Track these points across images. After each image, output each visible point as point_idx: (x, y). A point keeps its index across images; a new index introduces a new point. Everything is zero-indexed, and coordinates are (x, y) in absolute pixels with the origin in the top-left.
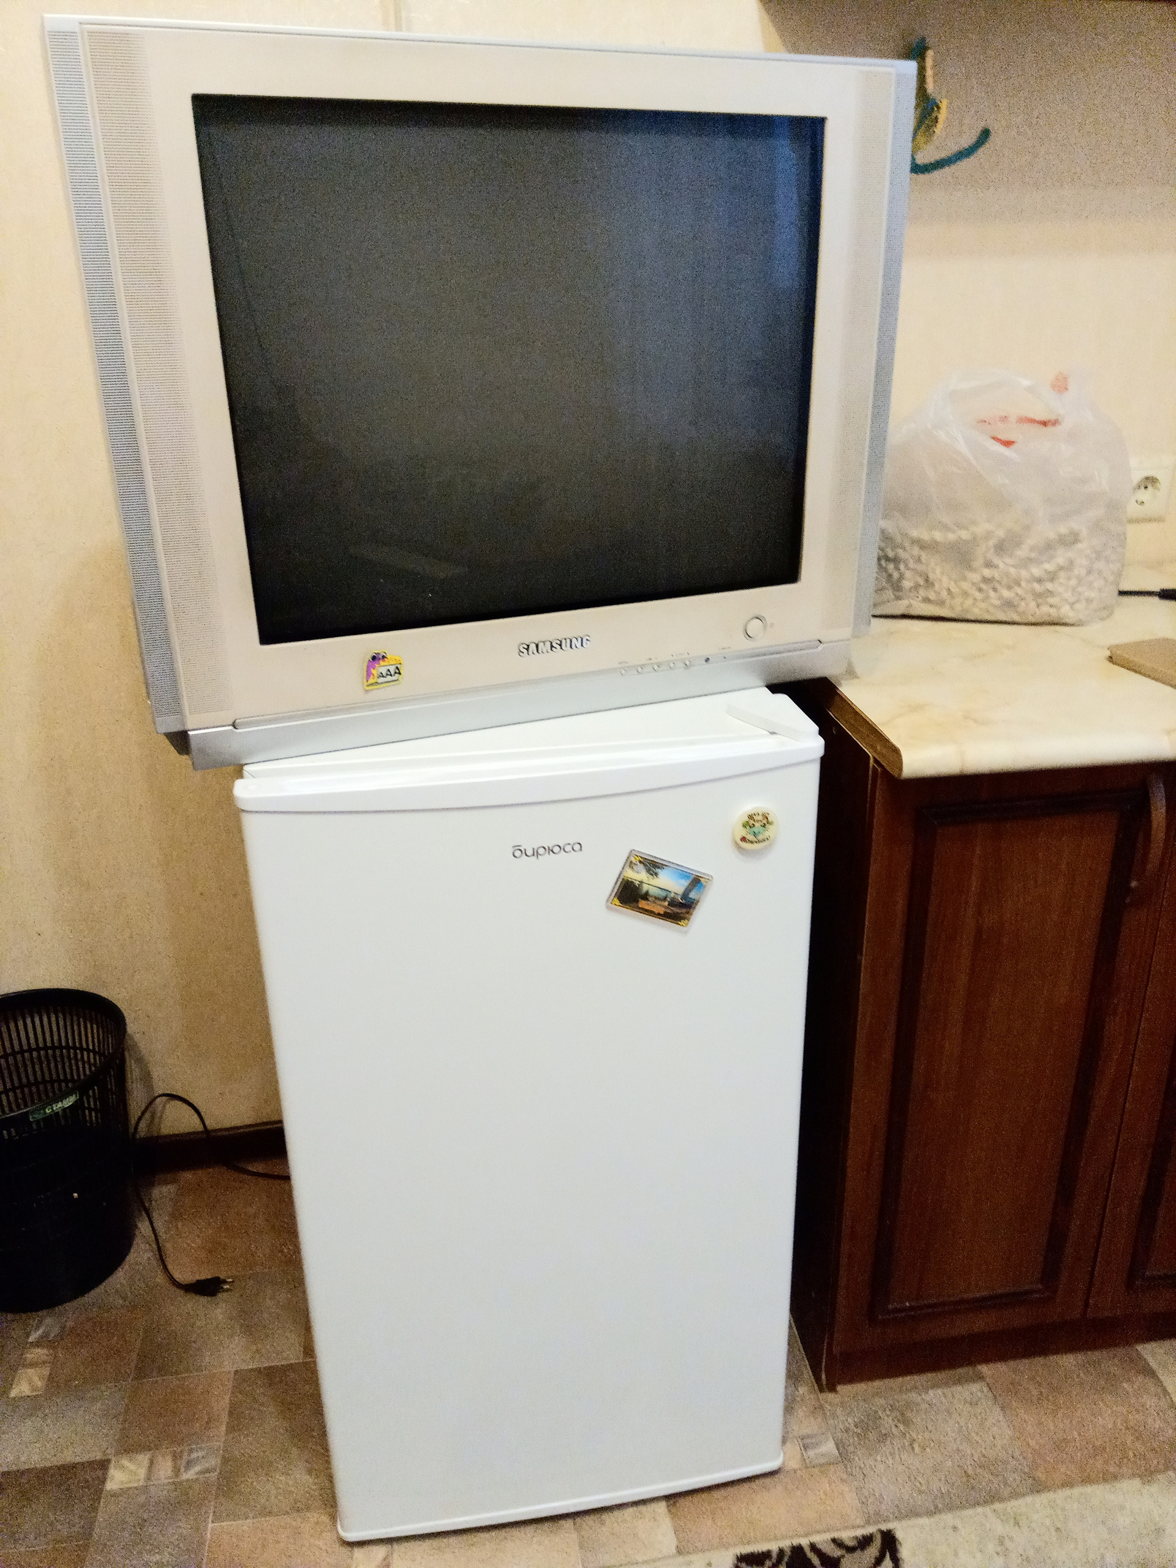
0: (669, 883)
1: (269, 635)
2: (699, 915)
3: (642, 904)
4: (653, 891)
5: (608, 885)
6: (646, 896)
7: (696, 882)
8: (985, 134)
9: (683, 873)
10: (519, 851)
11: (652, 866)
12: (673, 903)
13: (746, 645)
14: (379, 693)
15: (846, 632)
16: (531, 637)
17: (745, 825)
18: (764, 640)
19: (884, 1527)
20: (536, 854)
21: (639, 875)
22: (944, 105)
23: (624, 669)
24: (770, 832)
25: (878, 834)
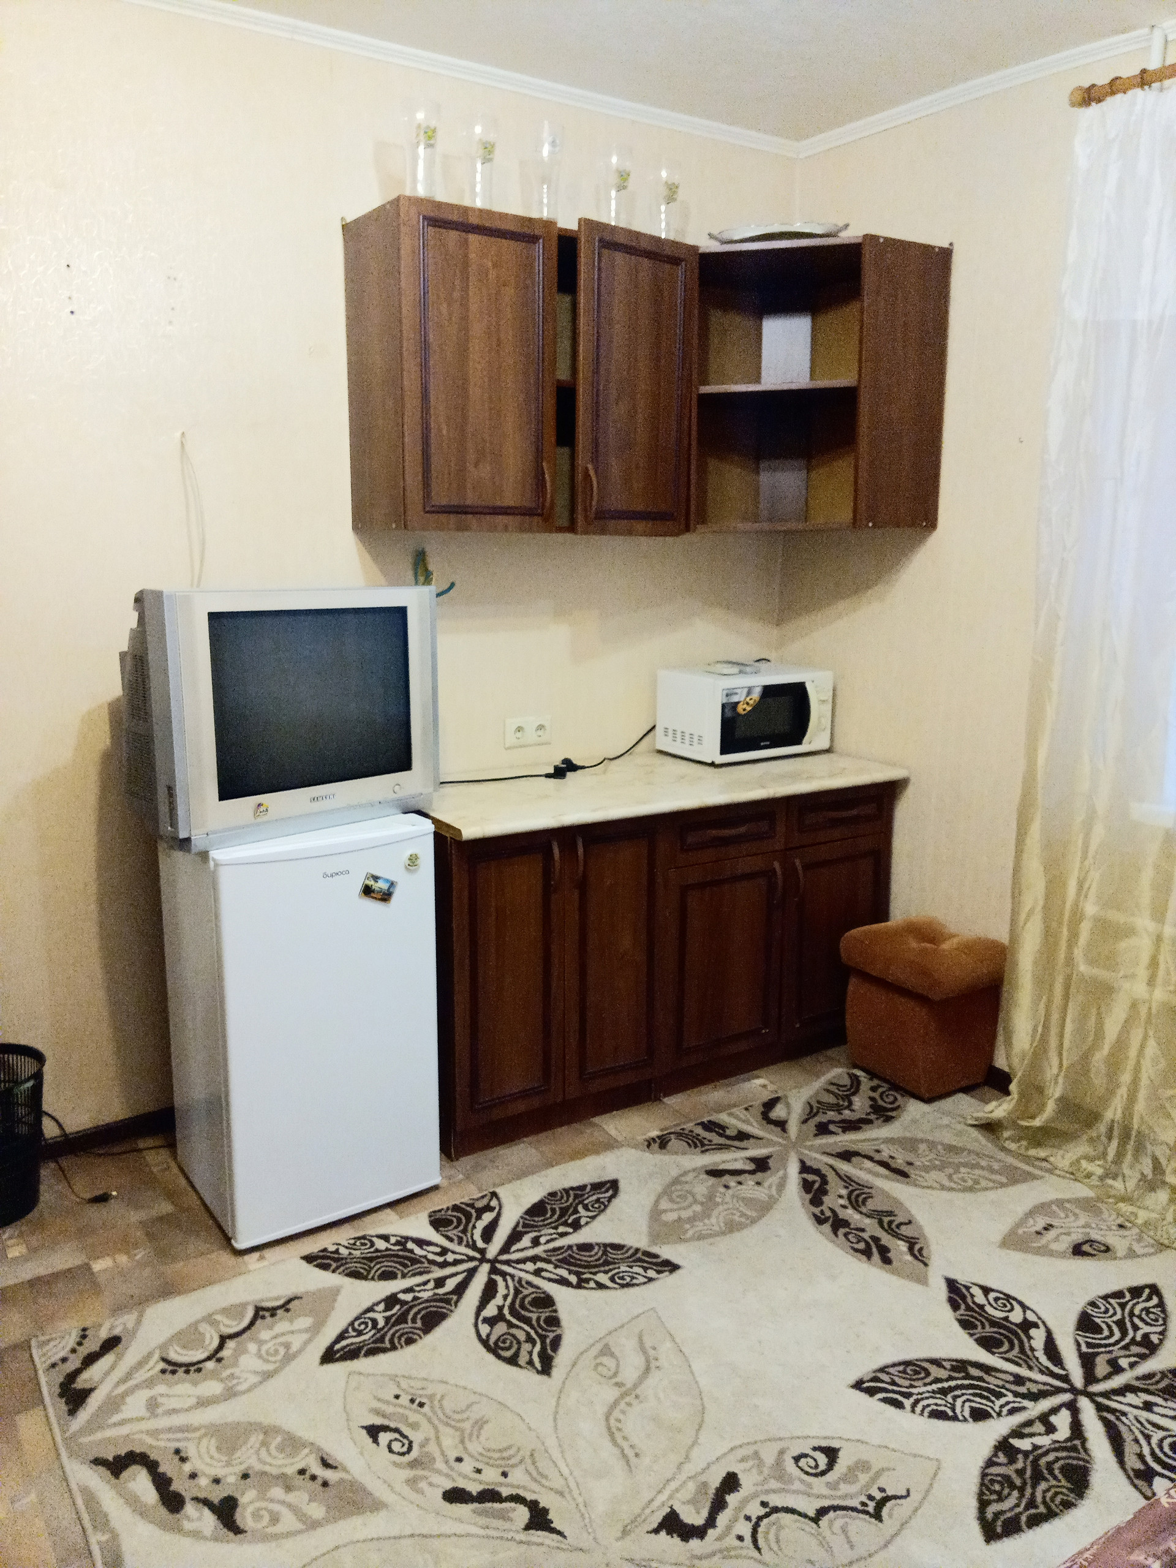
0: (382, 885)
1: (222, 797)
2: (395, 898)
3: (372, 895)
4: (377, 889)
5: (359, 887)
6: (373, 891)
7: (392, 884)
8: (452, 585)
9: (387, 881)
10: (325, 875)
11: (376, 878)
12: (384, 894)
13: (392, 796)
14: (259, 820)
15: (431, 790)
16: (316, 795)
17: (410, 859)
18: (401, 794)
19: (491, 1191)
20: (332, 876)
21: (371, 883)
22: (435, 574)
23: (350, 807)
24: (418, 862)
25: (455, 869)
